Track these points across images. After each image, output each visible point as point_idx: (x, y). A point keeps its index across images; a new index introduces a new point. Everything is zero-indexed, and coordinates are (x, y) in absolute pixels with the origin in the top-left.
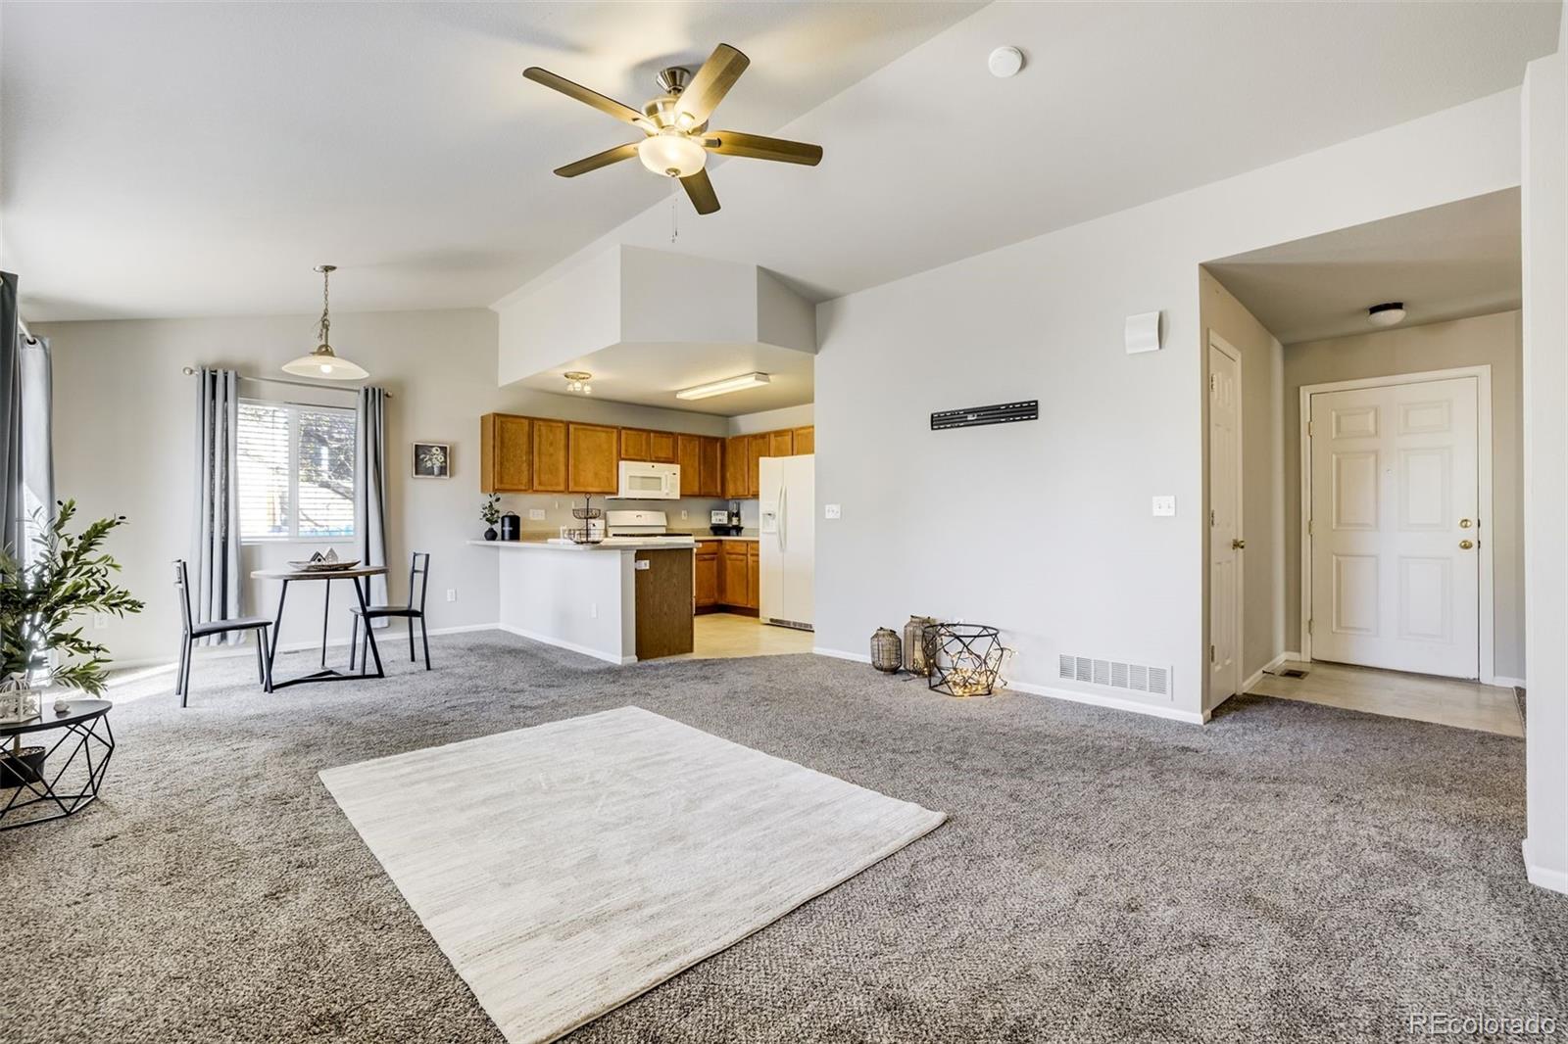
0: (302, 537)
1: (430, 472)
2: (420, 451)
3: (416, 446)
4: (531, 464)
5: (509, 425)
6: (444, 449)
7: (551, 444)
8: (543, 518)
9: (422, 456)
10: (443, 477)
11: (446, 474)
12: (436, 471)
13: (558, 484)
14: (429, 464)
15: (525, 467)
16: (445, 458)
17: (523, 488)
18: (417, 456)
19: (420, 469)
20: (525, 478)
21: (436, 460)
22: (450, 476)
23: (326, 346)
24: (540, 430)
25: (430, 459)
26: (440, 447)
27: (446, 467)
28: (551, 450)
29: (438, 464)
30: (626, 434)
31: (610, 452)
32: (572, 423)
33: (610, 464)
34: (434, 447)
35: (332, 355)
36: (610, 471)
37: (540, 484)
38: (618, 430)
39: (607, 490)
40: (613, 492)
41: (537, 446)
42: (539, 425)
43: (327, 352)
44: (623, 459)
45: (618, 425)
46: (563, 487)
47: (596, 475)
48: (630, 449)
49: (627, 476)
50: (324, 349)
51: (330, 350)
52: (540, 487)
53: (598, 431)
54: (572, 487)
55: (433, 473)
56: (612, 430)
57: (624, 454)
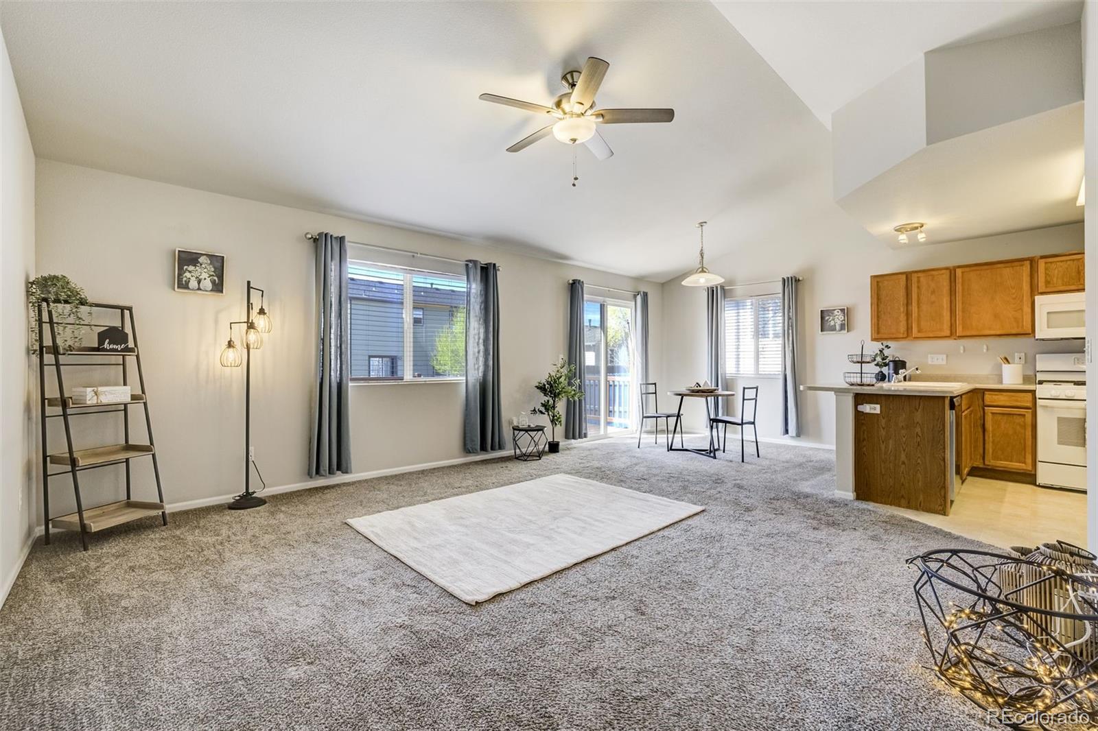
0: (761, 374)
1: (833, 329)
2: (825, 314)
3: (822, 311)
4: (908, 314)
5: (886, 283)
6: (842, 310)
7: (933, 292)
8: (944, 363)
9: (827, 318)
10: (843, 332)
11: (845, 329)
12: (838, 328)
13: (941, 330)
14: (832, 323)
15: (903, 317)
16: (844, 317)
17: (901, 336)
18: (822, 318)
19: (826, 326)
20: (903, 329)
21: (838, 319)
22: (848, 331)
23: (703, 268)
24: (919, 281)
25: (833, 320)
26: (840, 310)
27: (844, 324)
28: (933, 298)
29: (839, 322)
30: (1046, 263)
31: (1021, 288)
32: (959, 267)
33: (1022, 301)
34: (834, 310)
35: (705, 272)
36: (1021, 309)
37: (919, 332)
38: (1032, 261)
39: (1014, 332)
40: (1028, 332)
41: (916, 297)
42: (918, 277)
43: (703, 271)
44: (1042, 293)
45: (1034, 255)
46: (947, 333)
47: (996, 316)
48: (1055, 280)
49: (1048, 313)
50: (701, 269)
51: (704, 269)
52: (919, 334)
53: (998, 268)
54: (959, 332)
55: (834, 330)
56: (1023, 263)
57: (1042, 288)
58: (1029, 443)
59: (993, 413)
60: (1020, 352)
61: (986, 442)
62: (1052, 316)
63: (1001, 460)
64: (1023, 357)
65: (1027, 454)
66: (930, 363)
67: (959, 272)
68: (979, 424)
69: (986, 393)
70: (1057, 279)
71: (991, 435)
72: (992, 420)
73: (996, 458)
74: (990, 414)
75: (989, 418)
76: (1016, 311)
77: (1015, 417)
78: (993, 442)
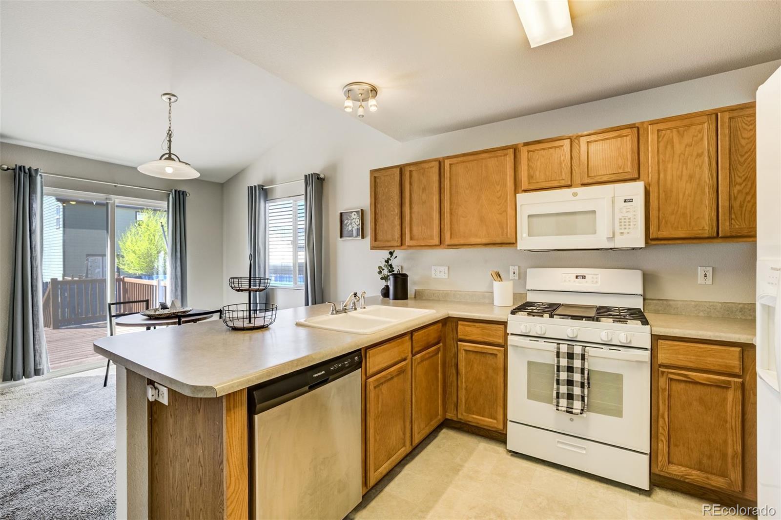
0: (298, 285)
1: (351, 234)
2: (344, 216)
3: (341, 213)
4: (403, 217)
5: (383, 179)
6: (358, 212)
7: (423, 189)
8: (448, 276)
9: (345, 222)
10: (359, 238)
11: (360, 235)
12: (354, 233)
13: (431, 238)
14: (350, 228)
15: (397, 221)
16: (360, 220)
18: (341, 222)
19: (345, 232)
20: (397, 233)
21: (354, 223)
22: (362, 238)
23: (170, 154)
25: (351, 224)
26: (356, 212)
27: (360, 229)
28: (424, 197)
29: (355, 227)
30: (529, 152)
31: (505, 185)
32: (448, 158)
33: (506, 201)
34: (352, 212)
35: (173, 160)
36: (506, 211)
37: (411, 239)
38: (515, 149)
39: (498, 240)
40: (512, 242)
41: (409, 194)
42: (411, 171)
43: (170, 158)
44: (525, 191)
45: (518, 143)
46: (436, 241)
47: (482, 220)
48: (537, 173)
49: (529, 216)
50: (167, 156)
51: (173, 156)
52: (411, 241)
53: (482, 159)
54: (447, 240)
55: (351, 236)
56: (505, 152)
57: (524, 184)
58: (501, 394)
59: (466, 351)
60: (514, 266)
61: (460, 389)
62: (534, 220)
63: (473, 414)
64: (517, 272)
65: (499, 408)
66: (433, 276)
67: (447, 162)
68: (453, 364)
69: (459, 322)
70: (540, 172)
71: (464, 381)
72: (465, 359)
73: (469, 411)
74: (464, 352)
75: (462, 356)
76: (501, 214)
77: (488, 356)
78: (466, 389)
